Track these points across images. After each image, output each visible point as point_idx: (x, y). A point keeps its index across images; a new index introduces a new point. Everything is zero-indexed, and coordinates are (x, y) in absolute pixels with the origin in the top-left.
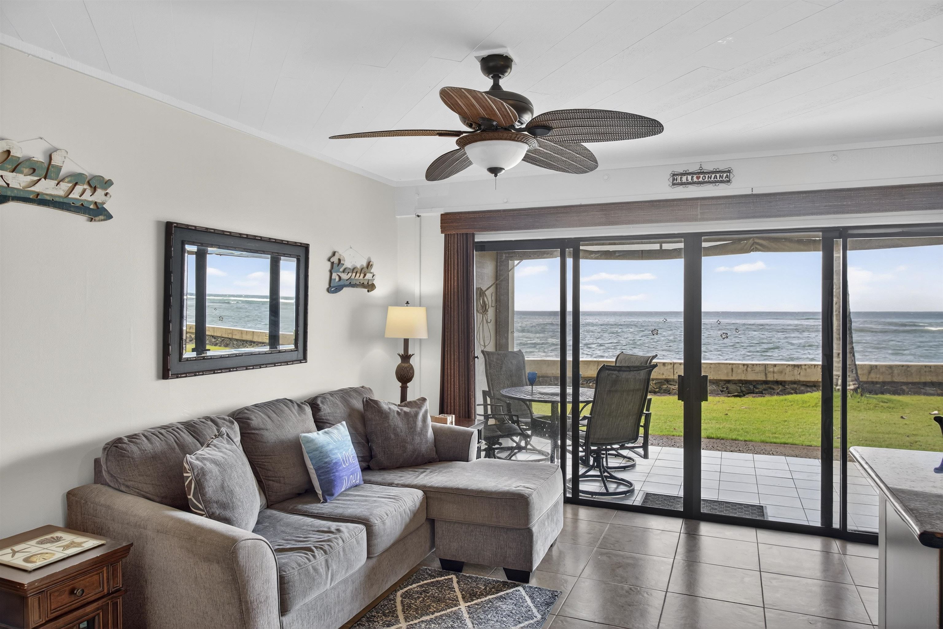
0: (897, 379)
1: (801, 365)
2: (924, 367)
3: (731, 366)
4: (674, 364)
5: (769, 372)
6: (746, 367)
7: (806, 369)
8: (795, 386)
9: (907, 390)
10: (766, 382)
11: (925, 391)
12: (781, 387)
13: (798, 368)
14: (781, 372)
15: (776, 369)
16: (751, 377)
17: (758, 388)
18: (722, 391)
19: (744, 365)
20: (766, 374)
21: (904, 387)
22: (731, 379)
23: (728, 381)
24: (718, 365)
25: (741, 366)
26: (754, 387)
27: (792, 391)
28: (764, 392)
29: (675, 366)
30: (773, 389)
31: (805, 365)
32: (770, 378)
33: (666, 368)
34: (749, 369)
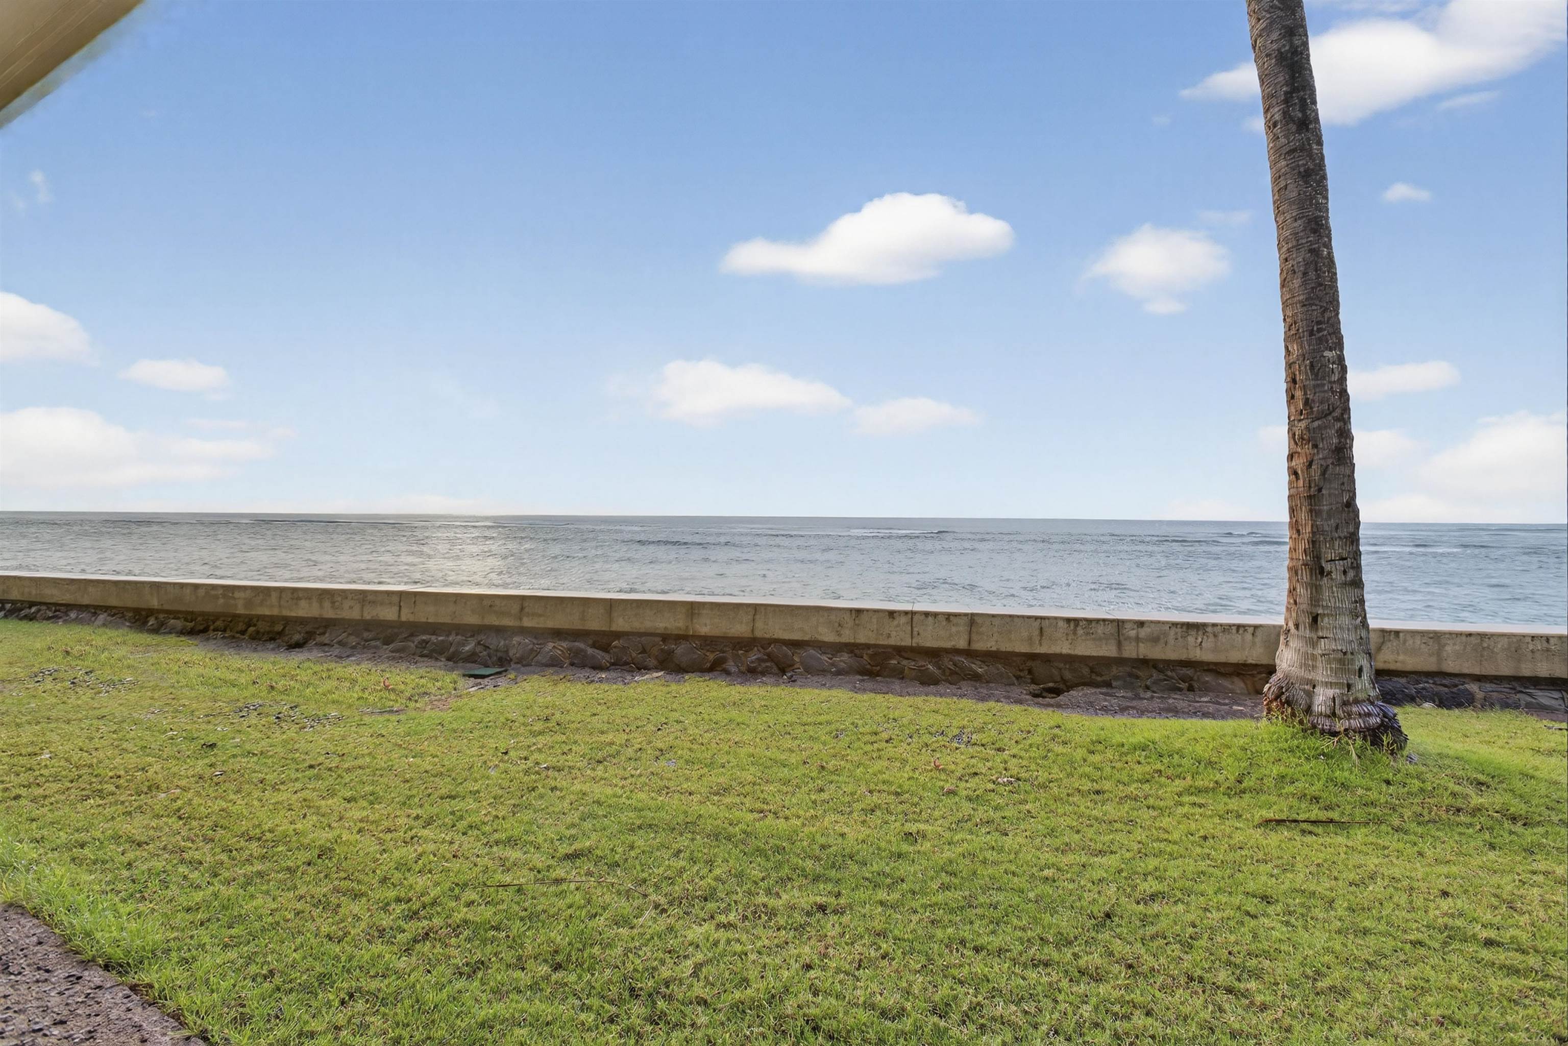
0: (1451, 666)
1: (1204, 625)
2: (1529, 640)
3: (1039, 620)
4: (913, 613)
5: (1128, 638)
6: (1072, 624)
7: (1215, 636)
8: (1189, 672)
9: (1479, 695)
10: (1120, 661)
11: (1529, 699)
12: (1156, 675)
13: (1198, 631)
14: (1155, 640)
15: (1144, 632)
16: (1085, 648)
17: (1101, 676)
18: (1018, 678)
19: (1068, 620)
20: (1119, 645)
21: (1473, 687)
22: (1037, 651)
23: (1033, 657)
24: (1008, 620)
25: (1061, 624)
26: (1092, 671)
27: (1183, 685)
28: (1114, 684)
29: (916, 618)
30: (1137, 677)
31: (1214, 625)
32: (1130, 651)
33: (896, 622)
34: (1080, 631)
